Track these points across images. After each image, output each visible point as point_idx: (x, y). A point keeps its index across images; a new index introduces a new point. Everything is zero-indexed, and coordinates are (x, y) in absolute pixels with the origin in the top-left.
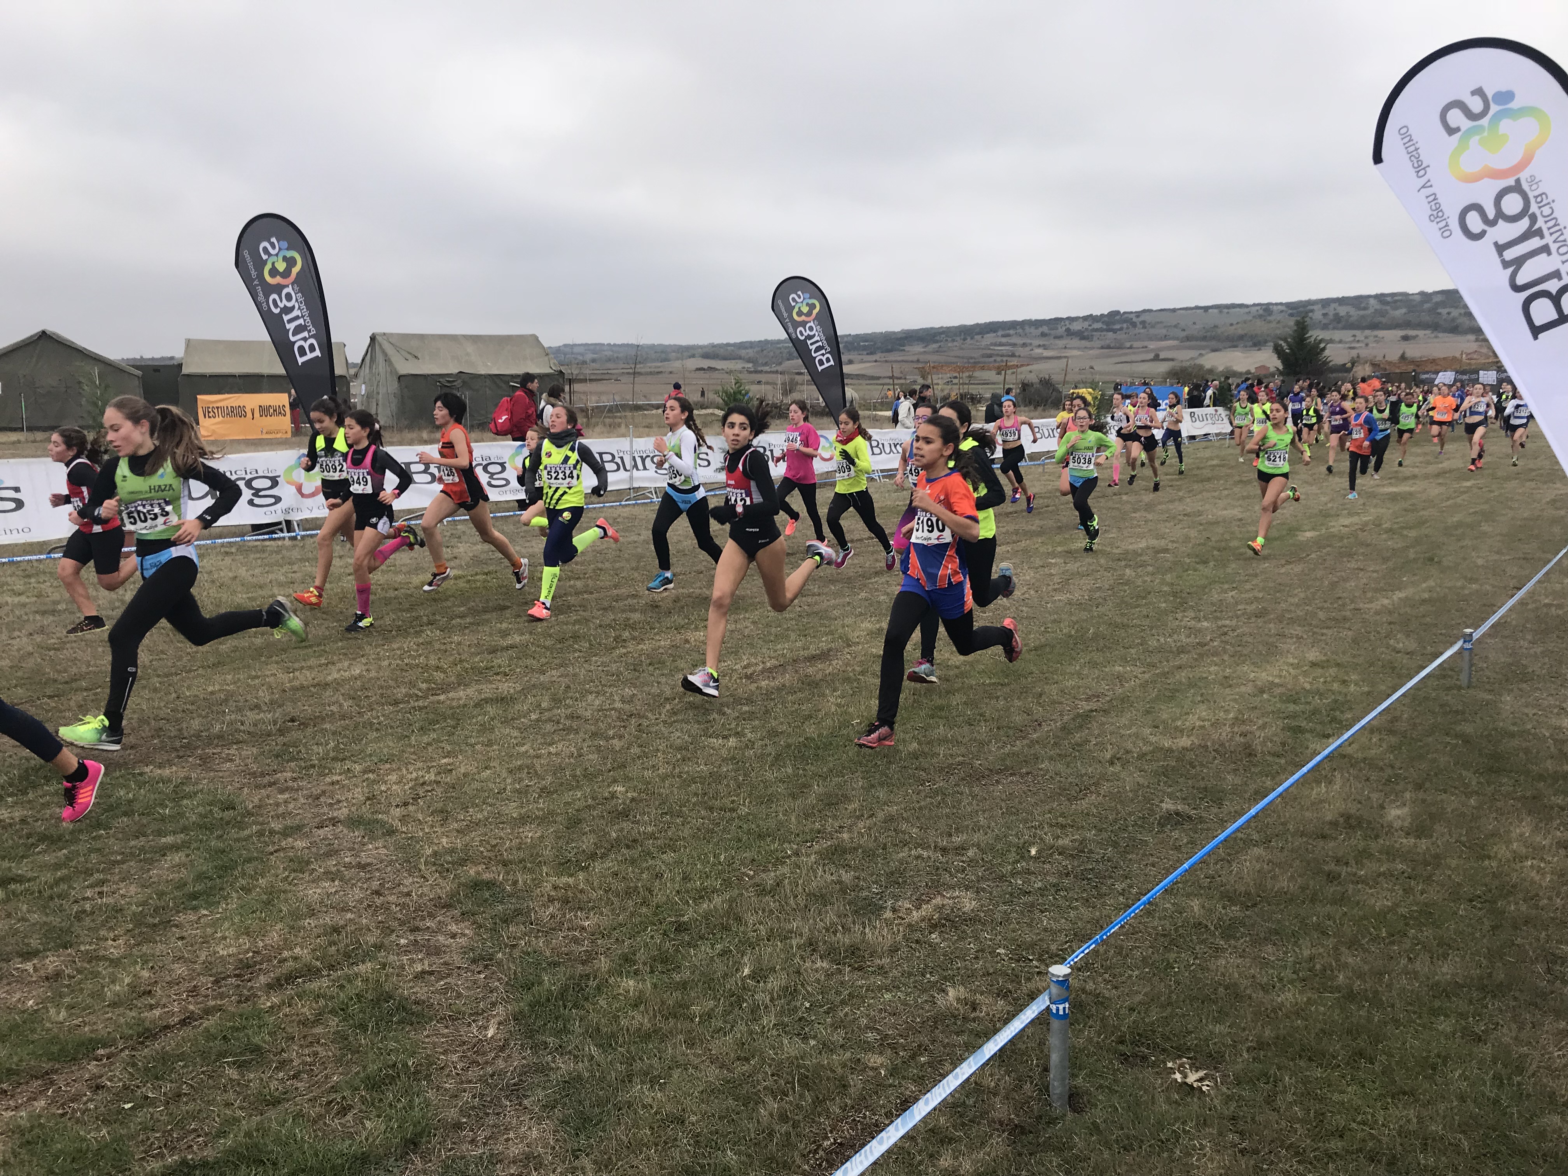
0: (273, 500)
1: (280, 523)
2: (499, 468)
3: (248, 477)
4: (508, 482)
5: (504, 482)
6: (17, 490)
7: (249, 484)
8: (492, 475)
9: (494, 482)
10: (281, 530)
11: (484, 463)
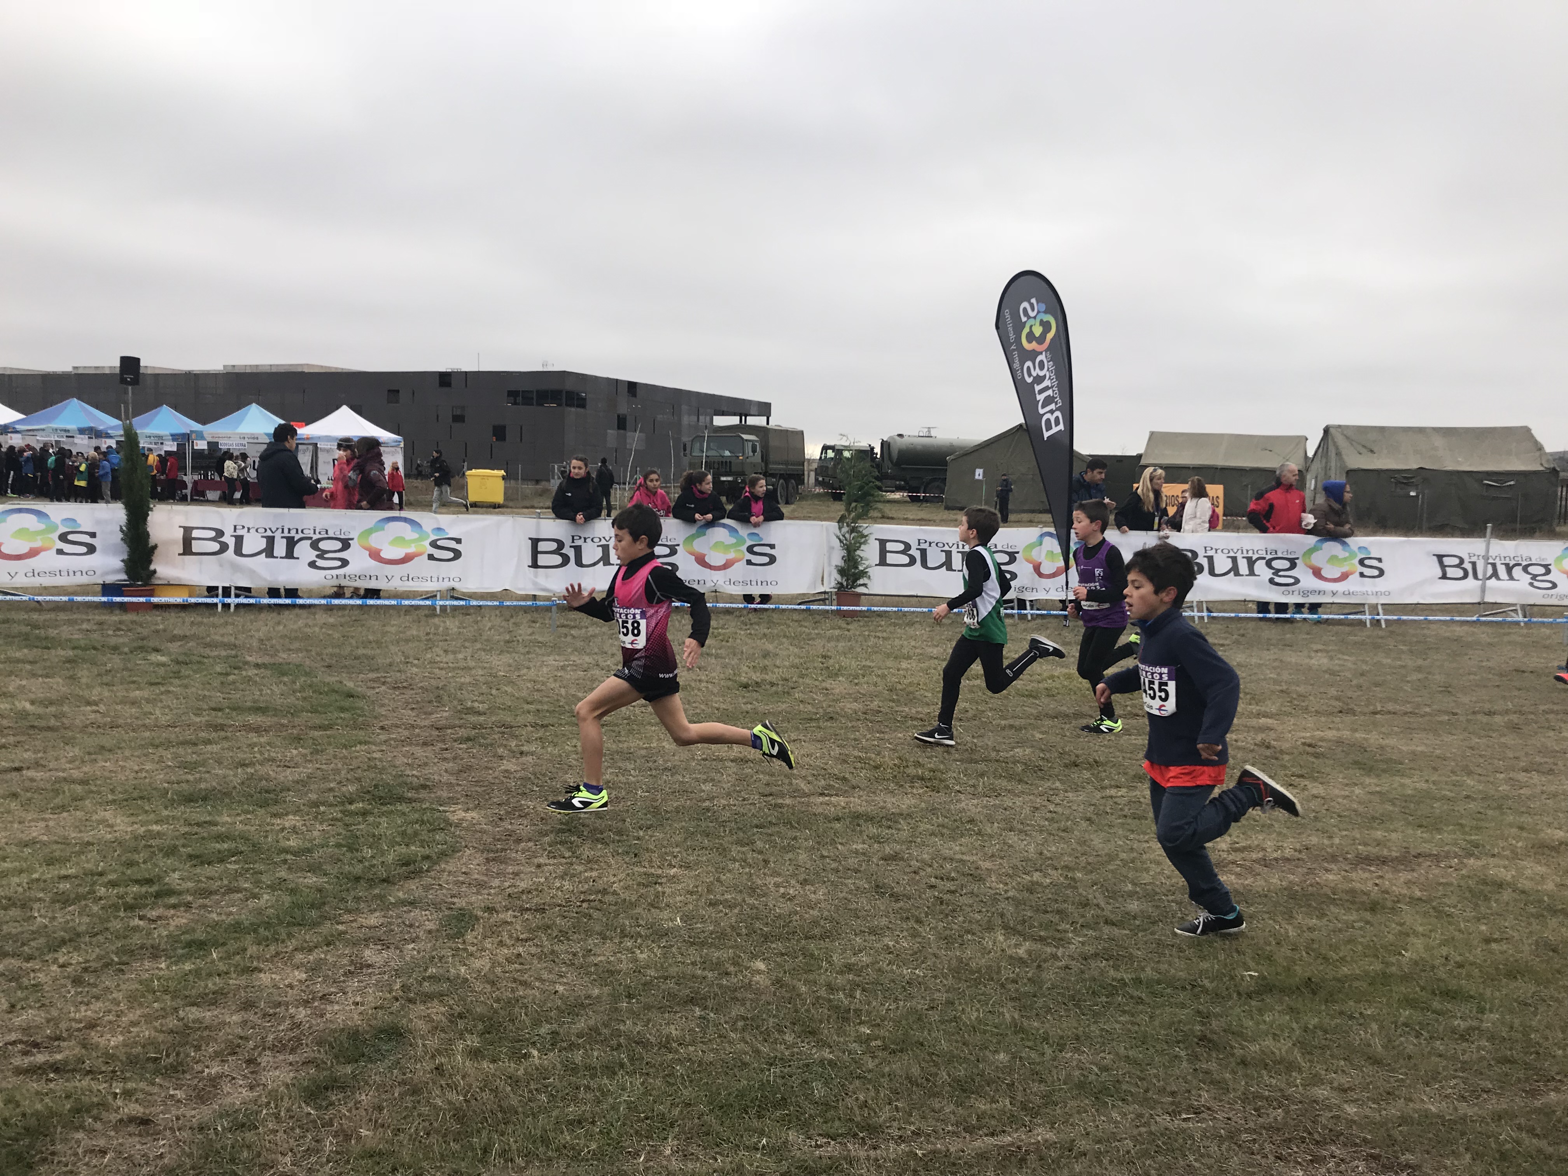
2: (1287, 564)
4: (1297, 581)
5: (1292, 581)
8: (1277, 572)
9: (1277, 580)
11: (1269, 557)
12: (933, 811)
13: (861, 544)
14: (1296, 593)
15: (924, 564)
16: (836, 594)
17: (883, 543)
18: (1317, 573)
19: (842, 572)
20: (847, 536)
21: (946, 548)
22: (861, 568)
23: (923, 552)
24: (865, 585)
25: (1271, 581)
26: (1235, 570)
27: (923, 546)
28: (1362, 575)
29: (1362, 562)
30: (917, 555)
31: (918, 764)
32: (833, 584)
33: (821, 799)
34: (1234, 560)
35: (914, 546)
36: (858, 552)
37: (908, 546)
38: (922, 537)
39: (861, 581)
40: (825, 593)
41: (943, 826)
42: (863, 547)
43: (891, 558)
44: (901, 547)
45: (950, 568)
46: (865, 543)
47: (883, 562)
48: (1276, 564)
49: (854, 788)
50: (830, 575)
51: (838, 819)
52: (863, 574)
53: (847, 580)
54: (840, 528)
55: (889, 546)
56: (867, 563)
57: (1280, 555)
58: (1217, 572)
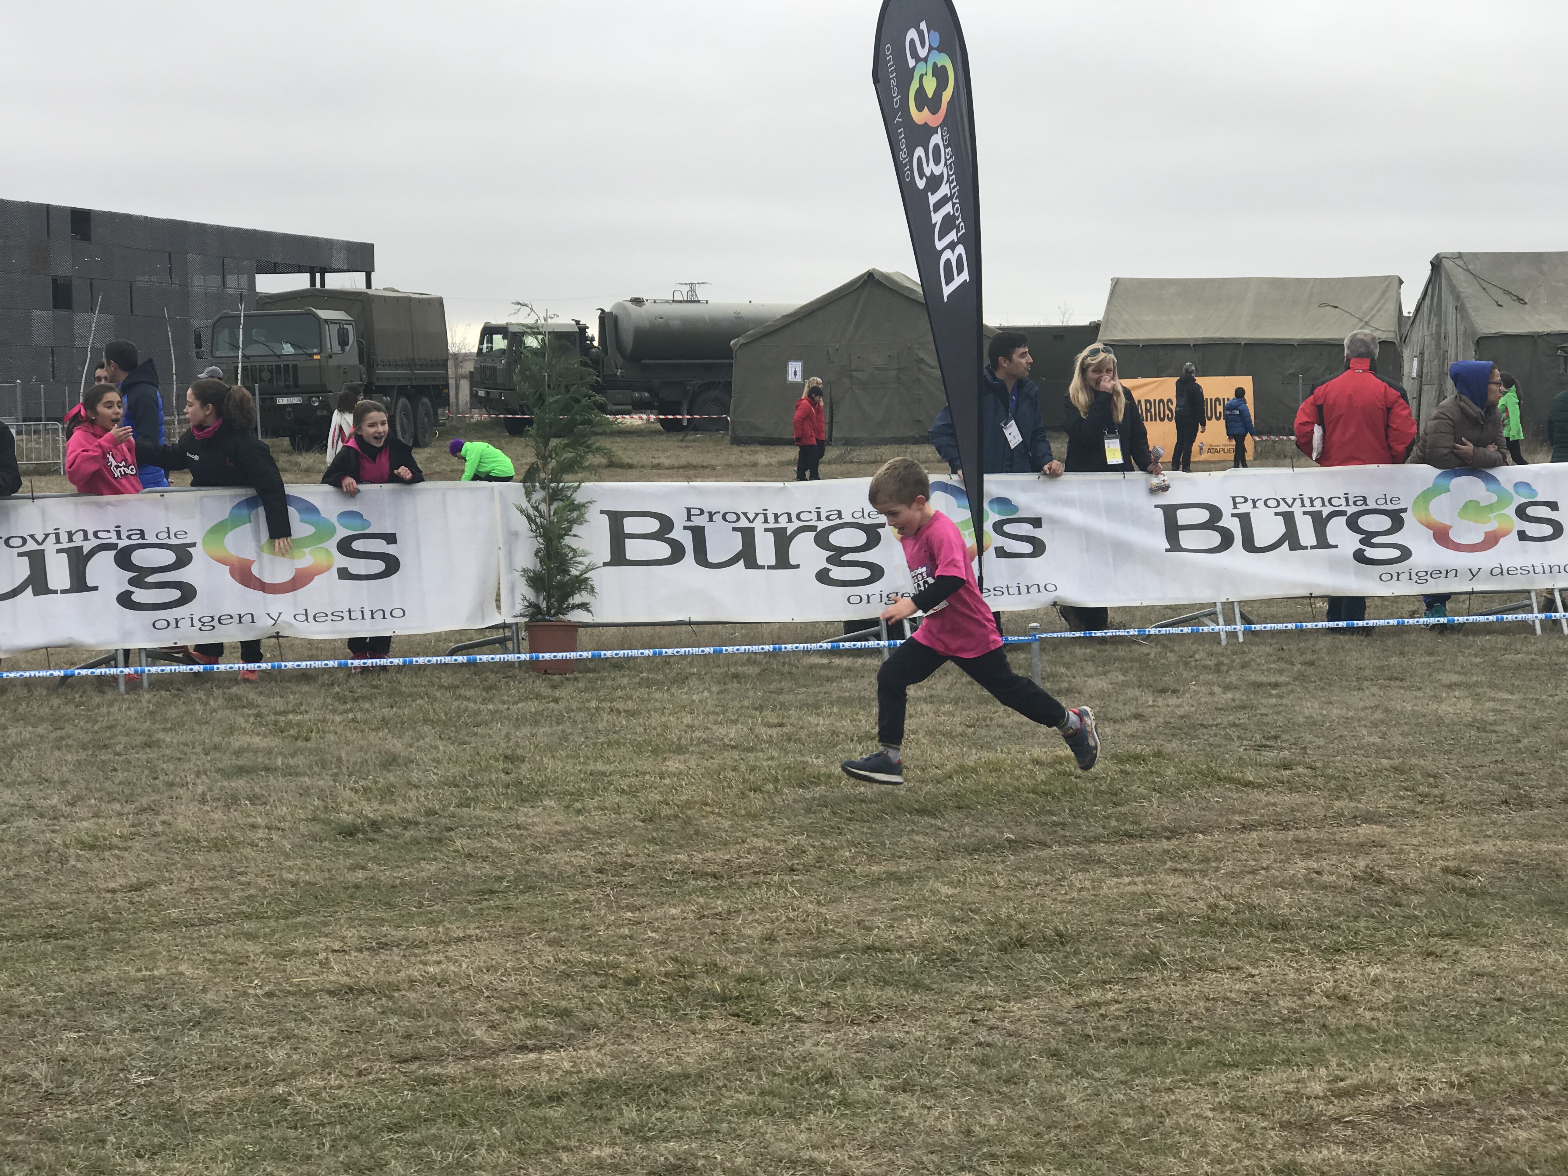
0: (865, 573)
1: (875, 622)
2: (1385, 523)
3: (822, 525)
4: (1406, 554)
5: (1396, 553)
6: (391, 538)
7: (822, 540)
8: (1368, 538)
9: (1370, 553)
10: (878, 637)
11: (1351, 510)
12: (752, 1063)
13: (572, 522)
14: (1404, 577)
15: (701, 558)
16: (528, 627)
17: (616, 519)
18: (1442, 536)
19: (535, 581)
20: (543, 507)
21: (744, 523)
22: (574, 572)
23: (698, 534)
24: (584, 606)
25: (1359, 557)
26: (1291, 538)
27: (697, 521)
28: (1523, 536)
29: (1521, 512)
30: (686, 539)
31: (712, 968)
32: (519, 608)
33: (521, 1059)
34: (1289, 518)
35: (679, 521)
36: (568, 540)
37: (666, 523)
38: (695, 502)
39: (577, 599)
40: (504, 626)
41: (772, 1093)
42: (576, 529)
43: (634, 549)
44: (653, 525)
45: (752, 563)
46: (580, 520)
47: (618, 558)
48: (1368, 523)
49: (586, 1028)
50: (512, 589)
51: (556, 1098)
52: (581, 583)
53: (548, 598)
54: (528, 494)
55: (630, 525)
56: (586, 561)
57: (1372, 505)
58: (1258, 544)
